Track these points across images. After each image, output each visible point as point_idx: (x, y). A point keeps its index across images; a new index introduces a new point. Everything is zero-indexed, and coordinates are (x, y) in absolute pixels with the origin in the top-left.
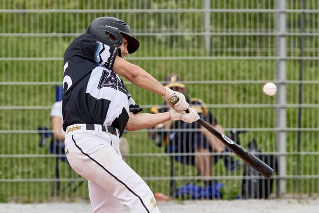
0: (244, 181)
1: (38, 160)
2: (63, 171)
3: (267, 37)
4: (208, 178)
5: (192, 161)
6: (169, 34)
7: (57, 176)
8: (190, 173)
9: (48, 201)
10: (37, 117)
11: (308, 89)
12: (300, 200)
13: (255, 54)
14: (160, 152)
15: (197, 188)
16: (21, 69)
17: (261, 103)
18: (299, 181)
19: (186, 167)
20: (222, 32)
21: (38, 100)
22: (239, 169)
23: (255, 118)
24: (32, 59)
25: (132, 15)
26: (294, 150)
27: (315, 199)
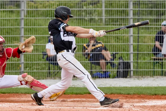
0: (118, 71)
1: (42, 64)
2: (51, 68)
3: (126, 19)
4: (104, 70)
5: (98, 64)
6: (90, 18)
7: (49, 70)
8: (98, 68)
9: (46, 79)
10: (42, 48)
11: (141, 37)
12: (138, 78)
13: (121, 25)
14: (87, 61)
15: (100, 74)
16: (36, 30)
17: (124, 43)
18: (138, 71)
19: (96, 66)
20: (109, 17)
21: (42, 42)
22: (116, 67)
23: (122, 48)
24: (40, 27)
25: (76, 11)
26: (136, 60)
27: (144, 78)
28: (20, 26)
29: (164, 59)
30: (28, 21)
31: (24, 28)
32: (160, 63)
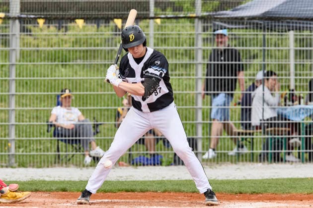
1: (46, 141)
2: (62, 148)
3: (190, 64)
4: (152, 152)
7: (58, 151)
8: (141, 149)
9: (52, 166)
10: (45, 114)
12: (211, 166)
13: (182, 75)
15: (145, 159)
16: (35, 84)
17: (186, 105)
21: (46, 104)
24: (42, 78)
25: (105, 51)
26: (207, 135)
27: (220, 165)
28: (9, 77)
29: (255, 134)
30: (23, 68)
31: (16, 80)
32: (248, 139)
